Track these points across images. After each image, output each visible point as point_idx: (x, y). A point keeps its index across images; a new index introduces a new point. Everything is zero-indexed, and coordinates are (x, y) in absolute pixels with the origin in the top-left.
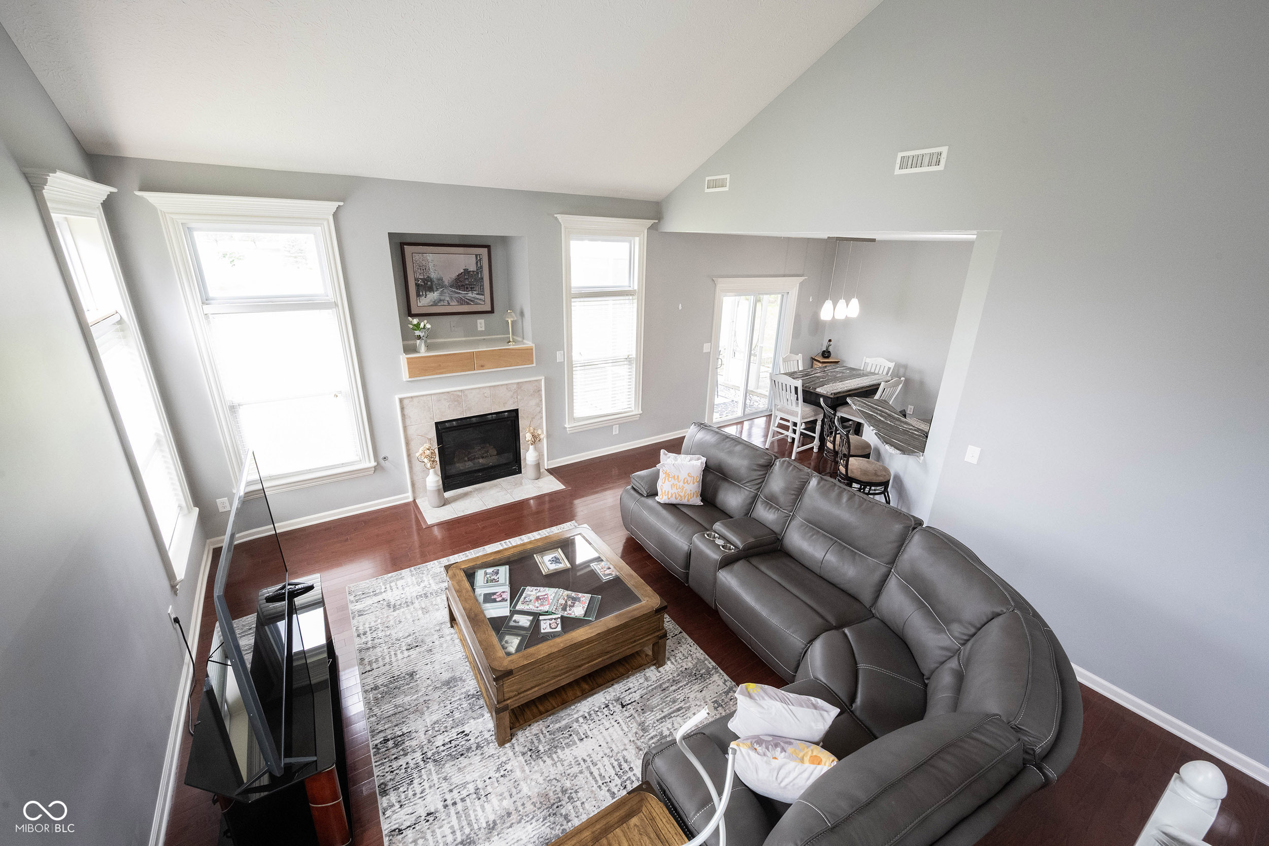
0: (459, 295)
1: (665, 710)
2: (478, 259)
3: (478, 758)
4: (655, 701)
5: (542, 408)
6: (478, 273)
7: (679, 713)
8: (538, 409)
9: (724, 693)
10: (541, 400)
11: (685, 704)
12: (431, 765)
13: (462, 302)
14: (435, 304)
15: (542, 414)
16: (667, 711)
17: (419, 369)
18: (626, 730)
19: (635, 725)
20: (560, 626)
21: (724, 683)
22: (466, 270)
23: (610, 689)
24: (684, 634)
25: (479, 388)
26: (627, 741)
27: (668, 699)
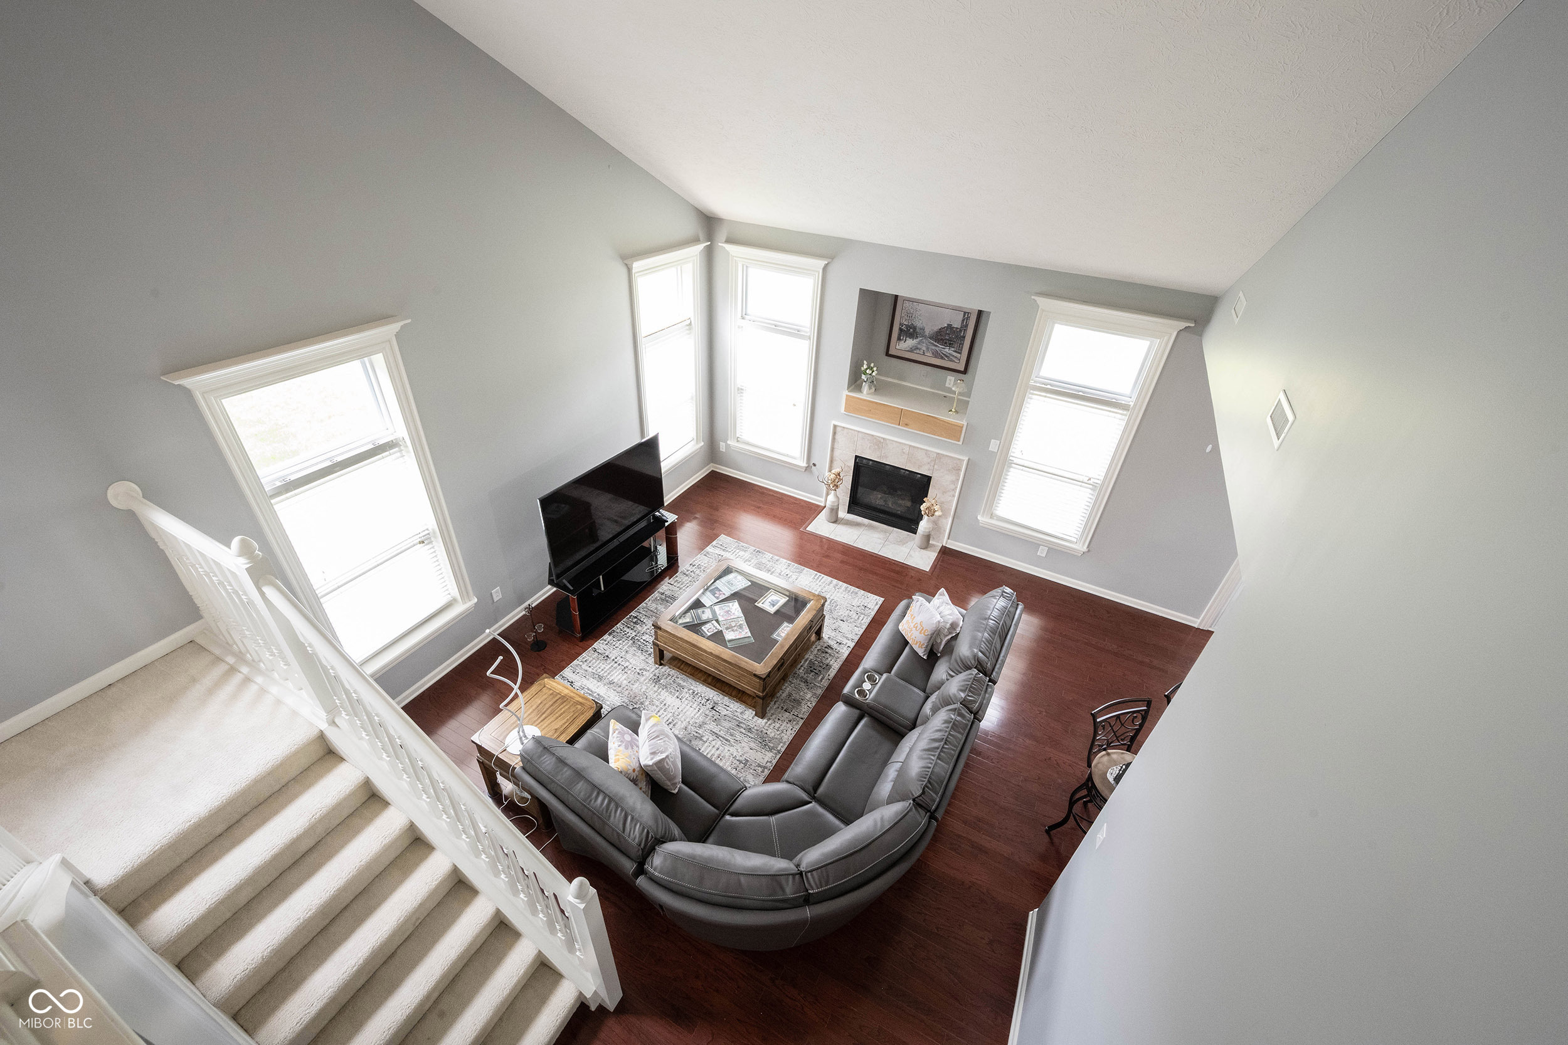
0: (936, 348)
1: (722, 732)
2: (966, 316)
3: (644, 658)
4: (726, 724)
5: (957, 487)
6: (961, 331)
7: (724, 741)
8: (952, 487)
9: (759, 764)
10: (958, 480)
11: (734, 743)
12: (631, 642)
13: (936, 355)
14: (911, 350)
15: (955, 492)
16: (722, 733)
17: (854, 408)
18: (696, 717)
19: (701, 719)
20: (711, 633)
21: (768, 761)
22: (950, 326)
23: (721, 696)
24: (801, 722)
25: (900, 443)
26: (687, 720)
27: (732, 731)
